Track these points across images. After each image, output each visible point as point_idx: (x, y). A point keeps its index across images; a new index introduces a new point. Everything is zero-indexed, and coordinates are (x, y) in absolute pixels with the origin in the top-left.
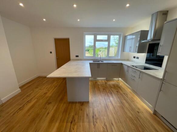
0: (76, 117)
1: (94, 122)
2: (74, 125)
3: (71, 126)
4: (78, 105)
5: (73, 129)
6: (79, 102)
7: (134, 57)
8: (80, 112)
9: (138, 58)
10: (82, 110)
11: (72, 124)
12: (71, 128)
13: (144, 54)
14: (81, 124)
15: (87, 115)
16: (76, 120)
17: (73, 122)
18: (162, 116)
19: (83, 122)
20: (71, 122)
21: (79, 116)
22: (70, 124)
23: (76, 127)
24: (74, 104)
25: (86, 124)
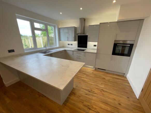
0: (86, 103)
1: (94, 93)
2: (93, 107)
3: (93, 111)
4: (72, 97)
5: (96, 109)
6: (69, 95)
7: (69, 44)
8: (81, 98)
9: (71, 45)
10: (80, 96)
11: (91, 109)
12: (95, 110)
13: (76, 42)
14: (93, 101)
15: (87, 95)
16: (89, 104)
17: (90, 107)
18: (98, 69)
19: (92, 99)
20: (90, 109)
21: (85, 101)
22: (90, 110)
23: (94, 106)
24: (70, 100)
25: (94, 98)
